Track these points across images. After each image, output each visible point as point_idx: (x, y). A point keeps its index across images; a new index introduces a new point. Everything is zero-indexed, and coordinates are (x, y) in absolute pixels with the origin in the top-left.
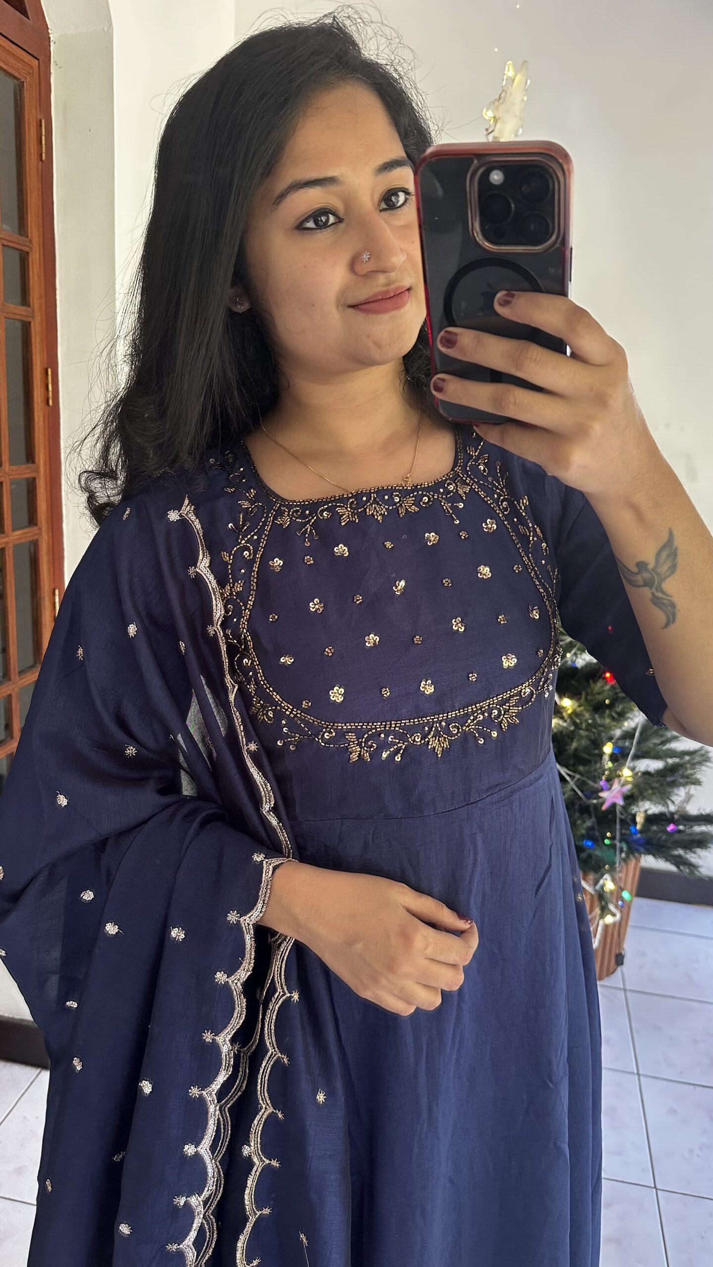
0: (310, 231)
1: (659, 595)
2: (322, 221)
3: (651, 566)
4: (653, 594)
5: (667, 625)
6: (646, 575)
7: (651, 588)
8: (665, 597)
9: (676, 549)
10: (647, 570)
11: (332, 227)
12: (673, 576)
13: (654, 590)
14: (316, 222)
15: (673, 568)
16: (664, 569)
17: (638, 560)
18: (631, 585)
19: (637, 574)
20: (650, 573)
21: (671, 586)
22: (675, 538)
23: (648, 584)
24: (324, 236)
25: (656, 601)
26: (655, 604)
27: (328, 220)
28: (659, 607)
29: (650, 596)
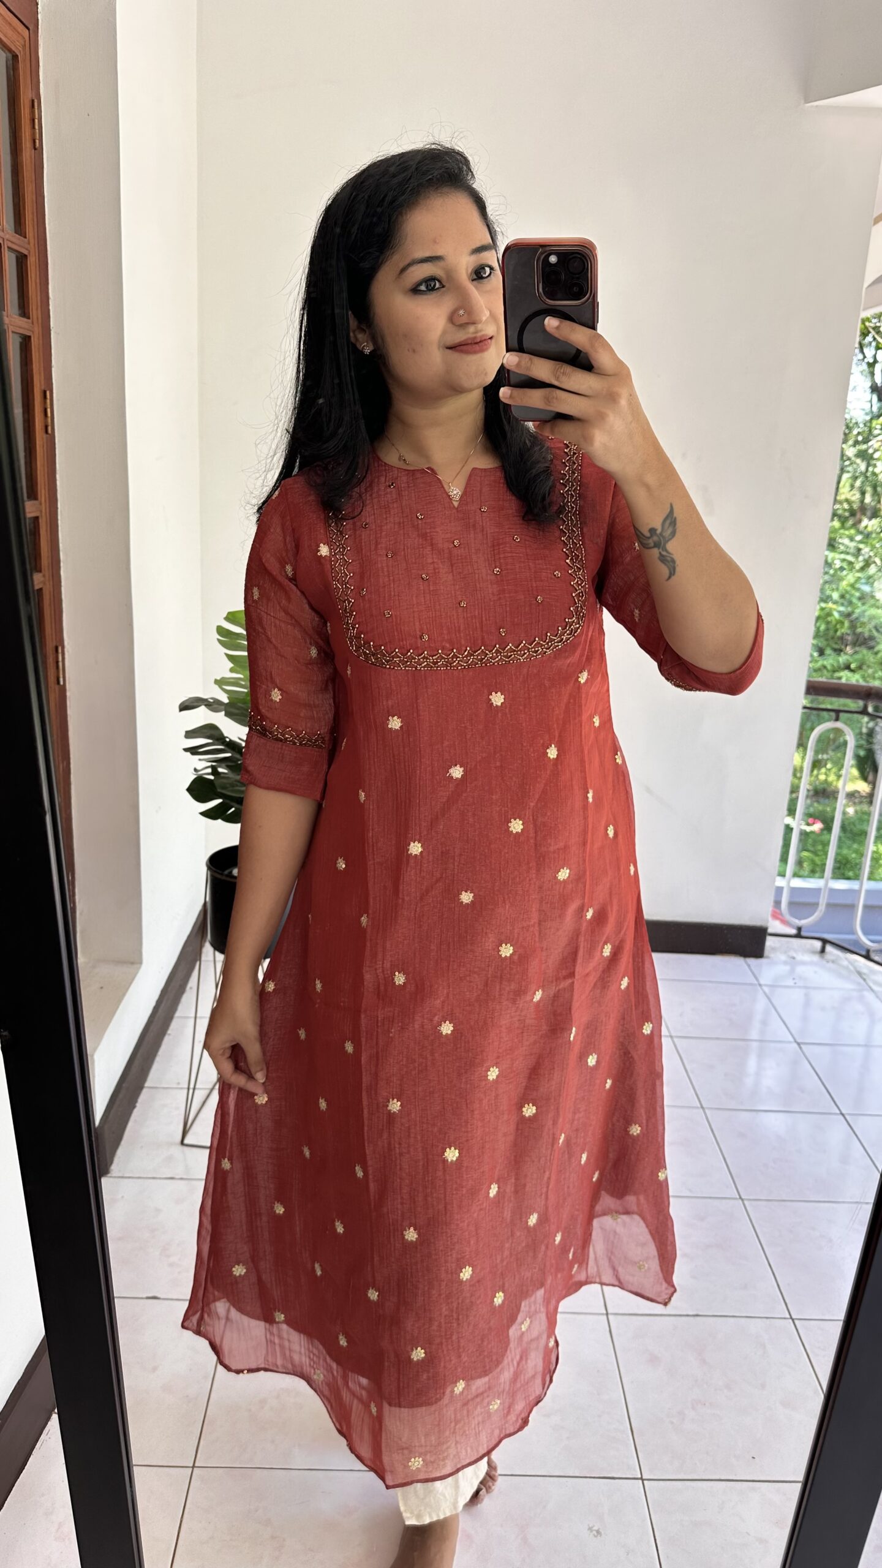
0: (422, 293)
1: (665, 554)
2: (430, 285)
3: (659, 531)
4: (660, 553)
5: (670, 577)
6: (655, 538)
8: (668, 555)
9: (675, 519)
10: (656, 534)
11: (437, 291)
12: (674, 539)
13: (661, 550)
14: (427, 286)
15: (673, 534)
16: (668, 533)
17: (650, 526)
18: (644, 547)
20: (658, 536)
21: (673, 546)
22: (676, 510)
23: (657, 545)
25: (663, 559)
26: (664, 563)
28: (665, 564)
29: (658, 555)
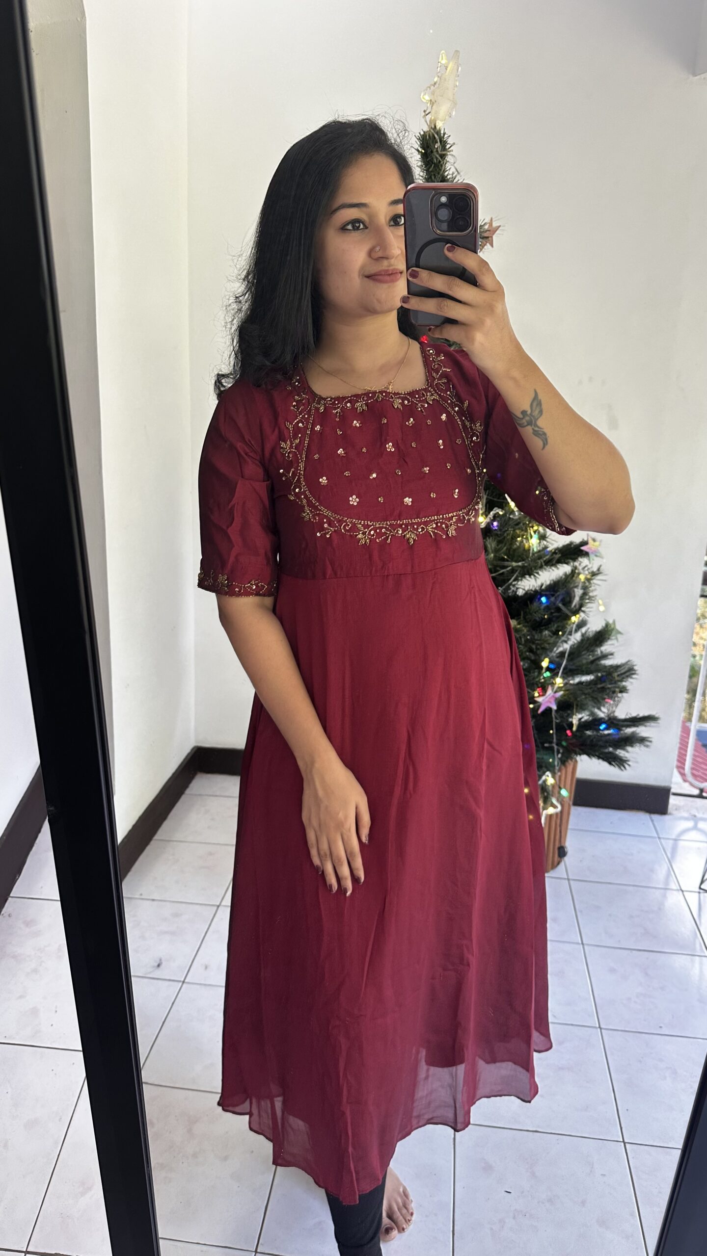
0: (349, 231)
1: (536, 429)
2: (356, 226)
3: (529, 412)
4: (533, 429)
5: (543, 448)
6: (527, 418)
7: (531, 426)
8: (539, 430)
9: (541, 401)
10: (527, 415)
11: (361, 231)
12: (541, 418)
13: (533, 427)
14: (353, 227)
15: (541, 413)
16: (536, 413)
17: (521, 410)
18: (519, 424)
19: (522, 419)
20: (529, 416)
21: (541, 422)
22: (539, 395)
23: (530, 423)
24: (356, 235)
25: (536, 433)
27: (360, 225)
28: (538, 437)
29: (531, 431)
